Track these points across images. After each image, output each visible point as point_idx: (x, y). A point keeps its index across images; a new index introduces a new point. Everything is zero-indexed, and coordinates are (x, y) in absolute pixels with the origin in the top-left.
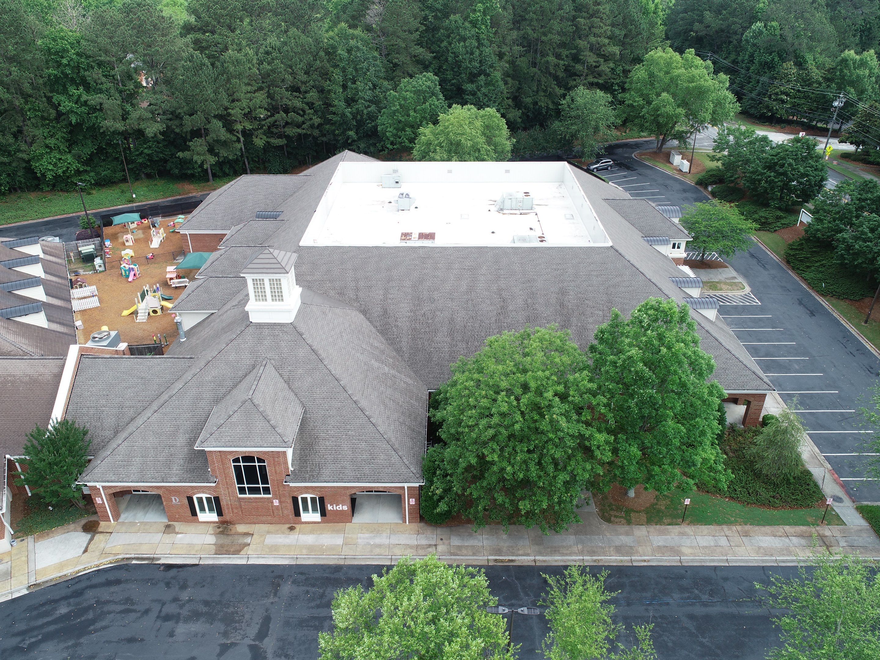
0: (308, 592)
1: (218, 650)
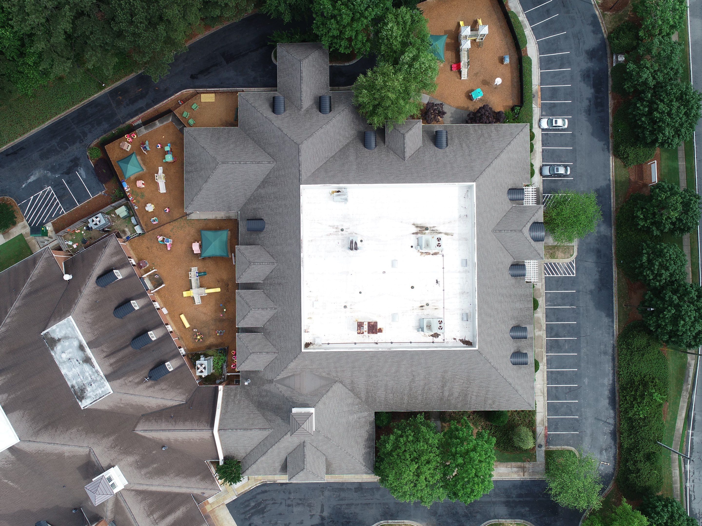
0: (334, 494)
1: (309, 517)
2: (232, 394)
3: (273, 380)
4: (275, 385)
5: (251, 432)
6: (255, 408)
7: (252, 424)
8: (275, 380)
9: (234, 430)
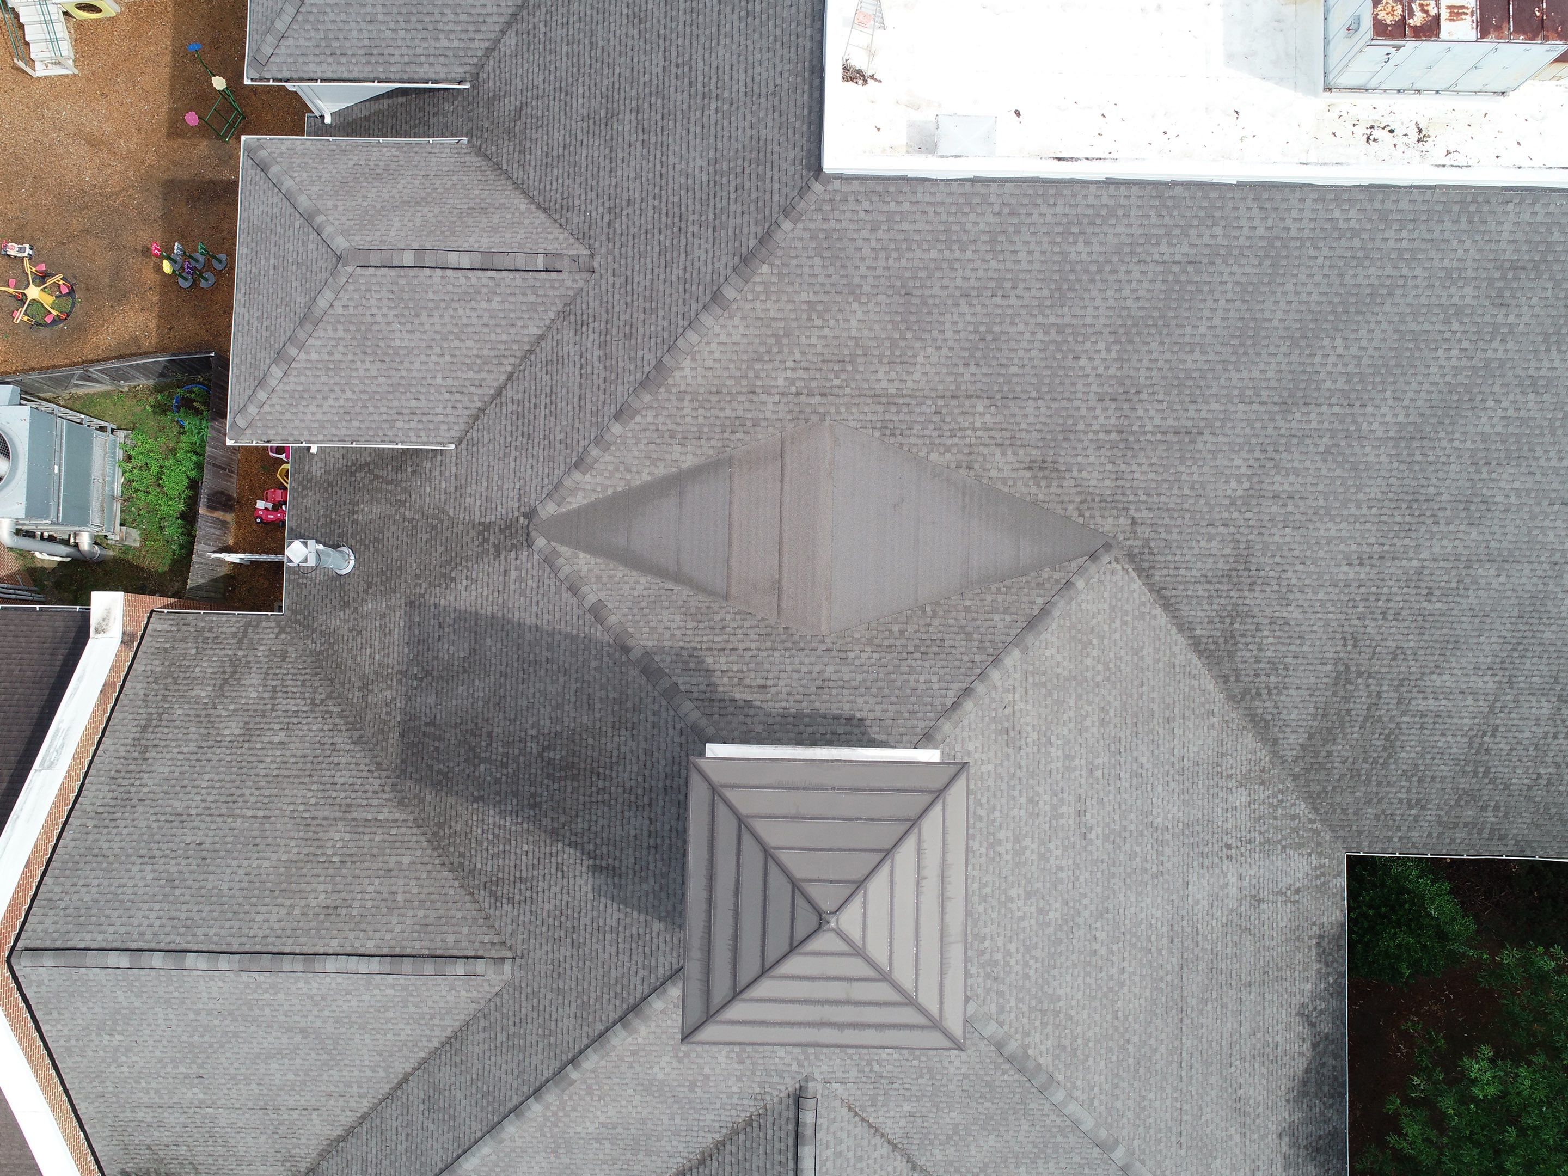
2: (207, 666)
3: (531, 514)
4: (549, 561)
5: (316, 984)
6: (375, 783)
7: (331, 910)
8: (549, 509)
9: (157, 960)
